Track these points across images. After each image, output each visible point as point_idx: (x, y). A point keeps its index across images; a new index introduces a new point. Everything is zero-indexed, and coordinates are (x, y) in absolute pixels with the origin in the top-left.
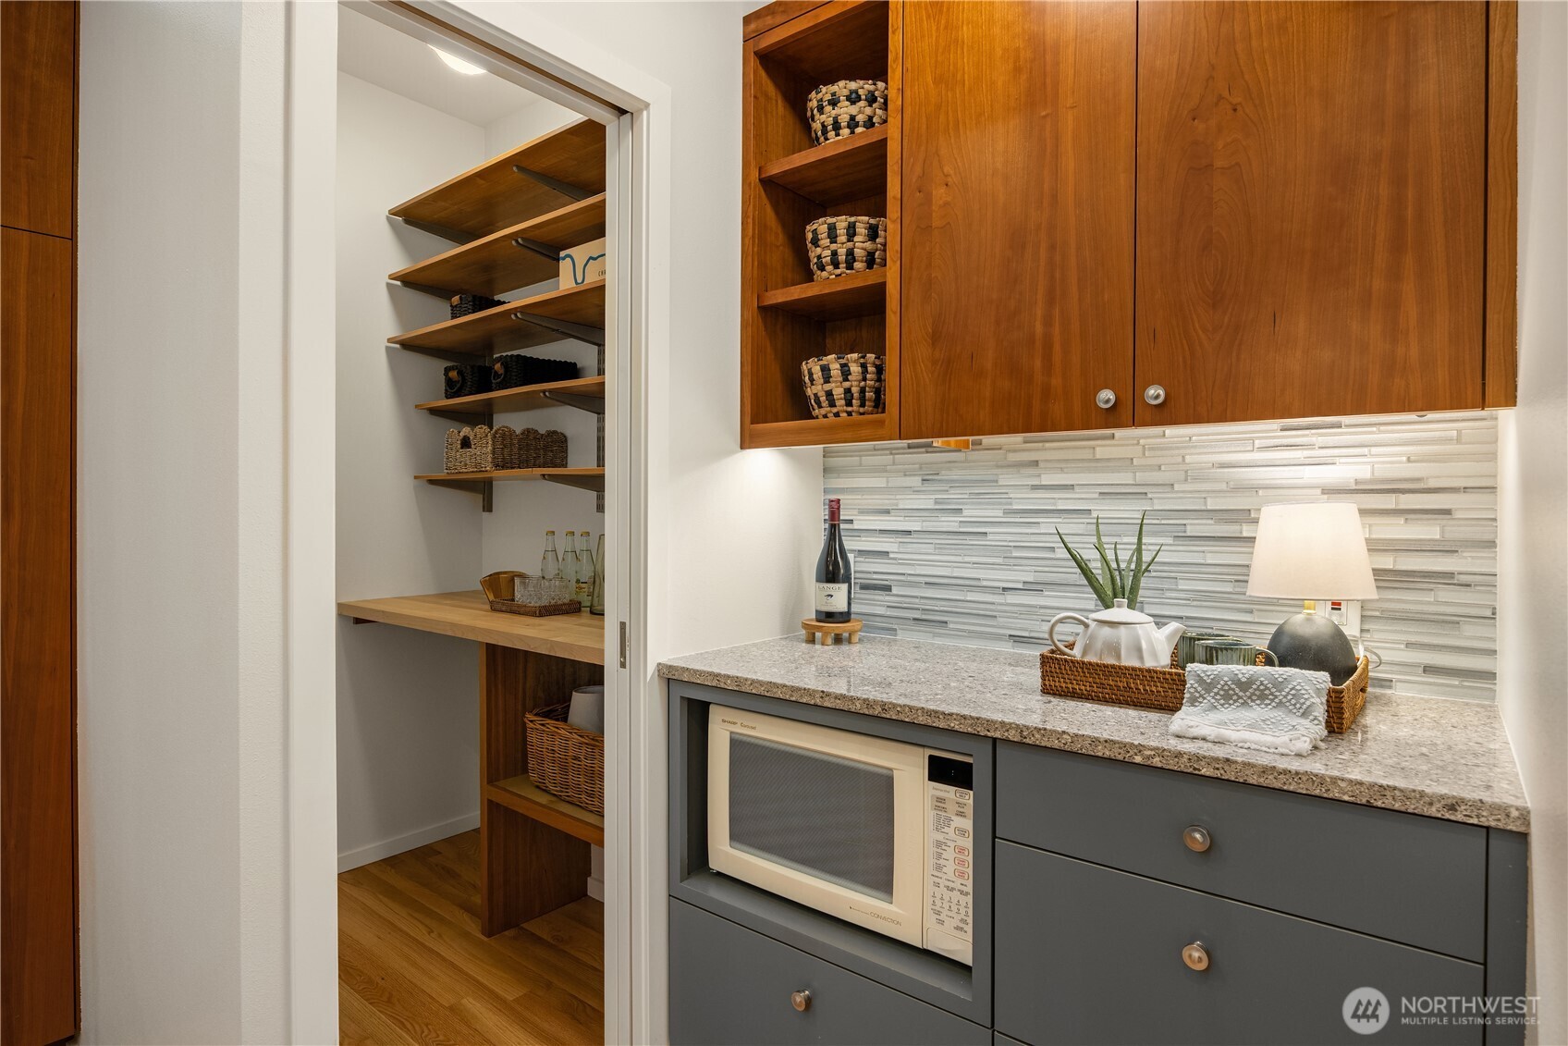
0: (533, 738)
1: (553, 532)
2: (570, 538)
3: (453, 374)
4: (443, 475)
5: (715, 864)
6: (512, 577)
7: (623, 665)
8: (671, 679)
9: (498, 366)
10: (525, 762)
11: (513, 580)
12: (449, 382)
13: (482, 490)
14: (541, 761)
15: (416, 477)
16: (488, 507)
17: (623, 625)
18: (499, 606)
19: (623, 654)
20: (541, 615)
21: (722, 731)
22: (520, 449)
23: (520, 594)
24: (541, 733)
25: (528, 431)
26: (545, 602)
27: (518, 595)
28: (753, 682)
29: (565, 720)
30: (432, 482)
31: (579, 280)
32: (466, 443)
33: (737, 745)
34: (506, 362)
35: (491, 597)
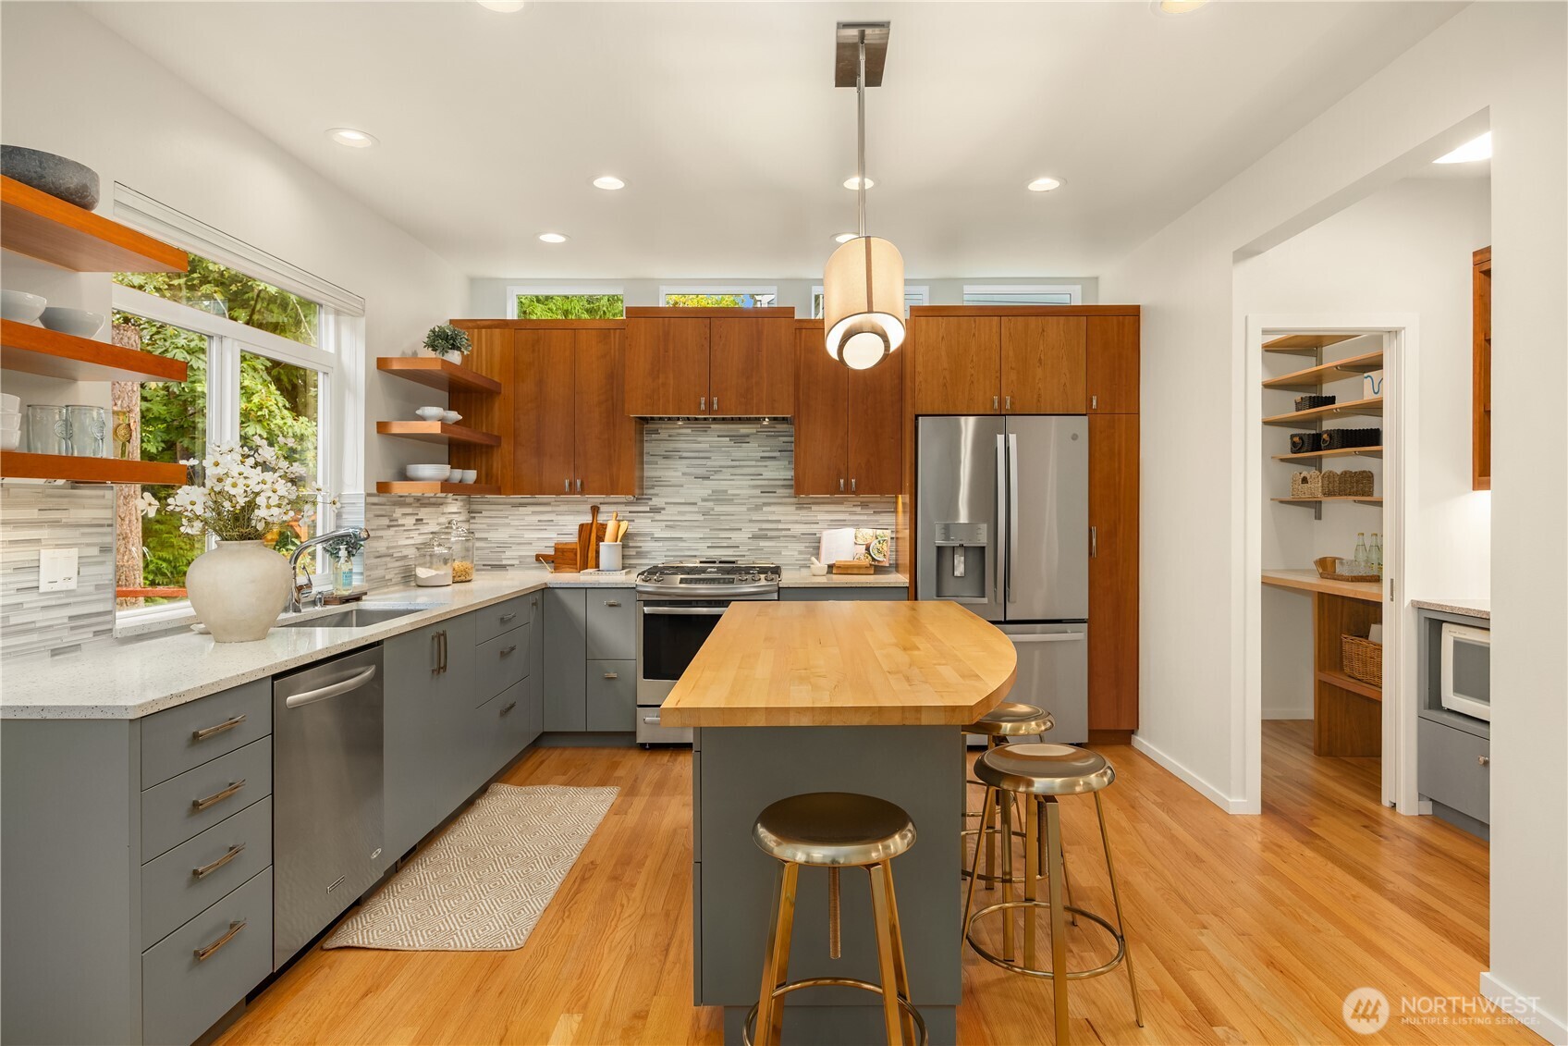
0: (1346, 647)
1: (1363, 534)
2: (1361, 536)
3: (1296, 439)
4: (1289, 498)
5: (1445, 704)
6: (1334, 560)
7: (1392, 600)
8: (1419, 608)
9: (1325, 436)
10: (1341, 661)
11: (1335, 561)
12: (1294, 444)
13: (1316, 506)
14: (1351, 660)
15: (1272, 499)
16: (1318, 516)
17: (1392, 580)
18: (1325, 576)
19: (1392, 594)
20: (1352, 581)
21: (1449, 635)
22: (1340, 483)
23: (1339, 570)
24: (1350, 644)
25: (1346, 472)
26: (1355, 574)
27: (1337, 570)
28: (1459, 608)
29: (1367, 637)
30: (1282, 502)
31: (1376, 391)
32: (1305, 480)
33: (1458, 645)
34: (1330, 433)
35: (1321, 571)
